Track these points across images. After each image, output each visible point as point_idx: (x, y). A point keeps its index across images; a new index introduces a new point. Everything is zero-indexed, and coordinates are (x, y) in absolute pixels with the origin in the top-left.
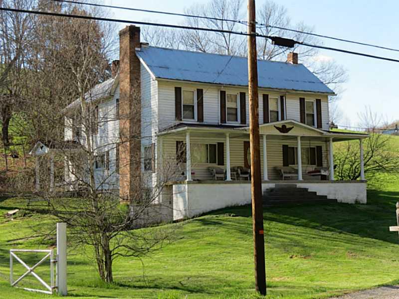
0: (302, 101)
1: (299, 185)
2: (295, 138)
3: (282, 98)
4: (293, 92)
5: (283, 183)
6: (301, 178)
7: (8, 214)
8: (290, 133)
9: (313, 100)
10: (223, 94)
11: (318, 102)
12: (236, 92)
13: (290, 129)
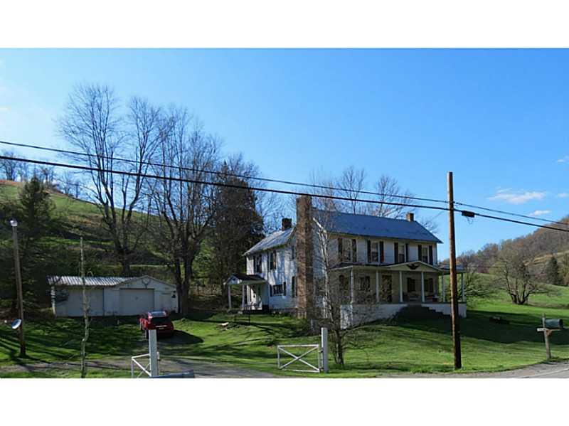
0: (420, 247)
1: (424, 305)
2: (420, 273)
3: (407, 245)
4: (413, 241)
5: (412, 304)
6: (423, 300)
7: (222, 326)
8: (417, 270)
9: (427, 247)
10: (369, 243)
11: (431, 247)
12: (377, 241)
13: (417, 267)
